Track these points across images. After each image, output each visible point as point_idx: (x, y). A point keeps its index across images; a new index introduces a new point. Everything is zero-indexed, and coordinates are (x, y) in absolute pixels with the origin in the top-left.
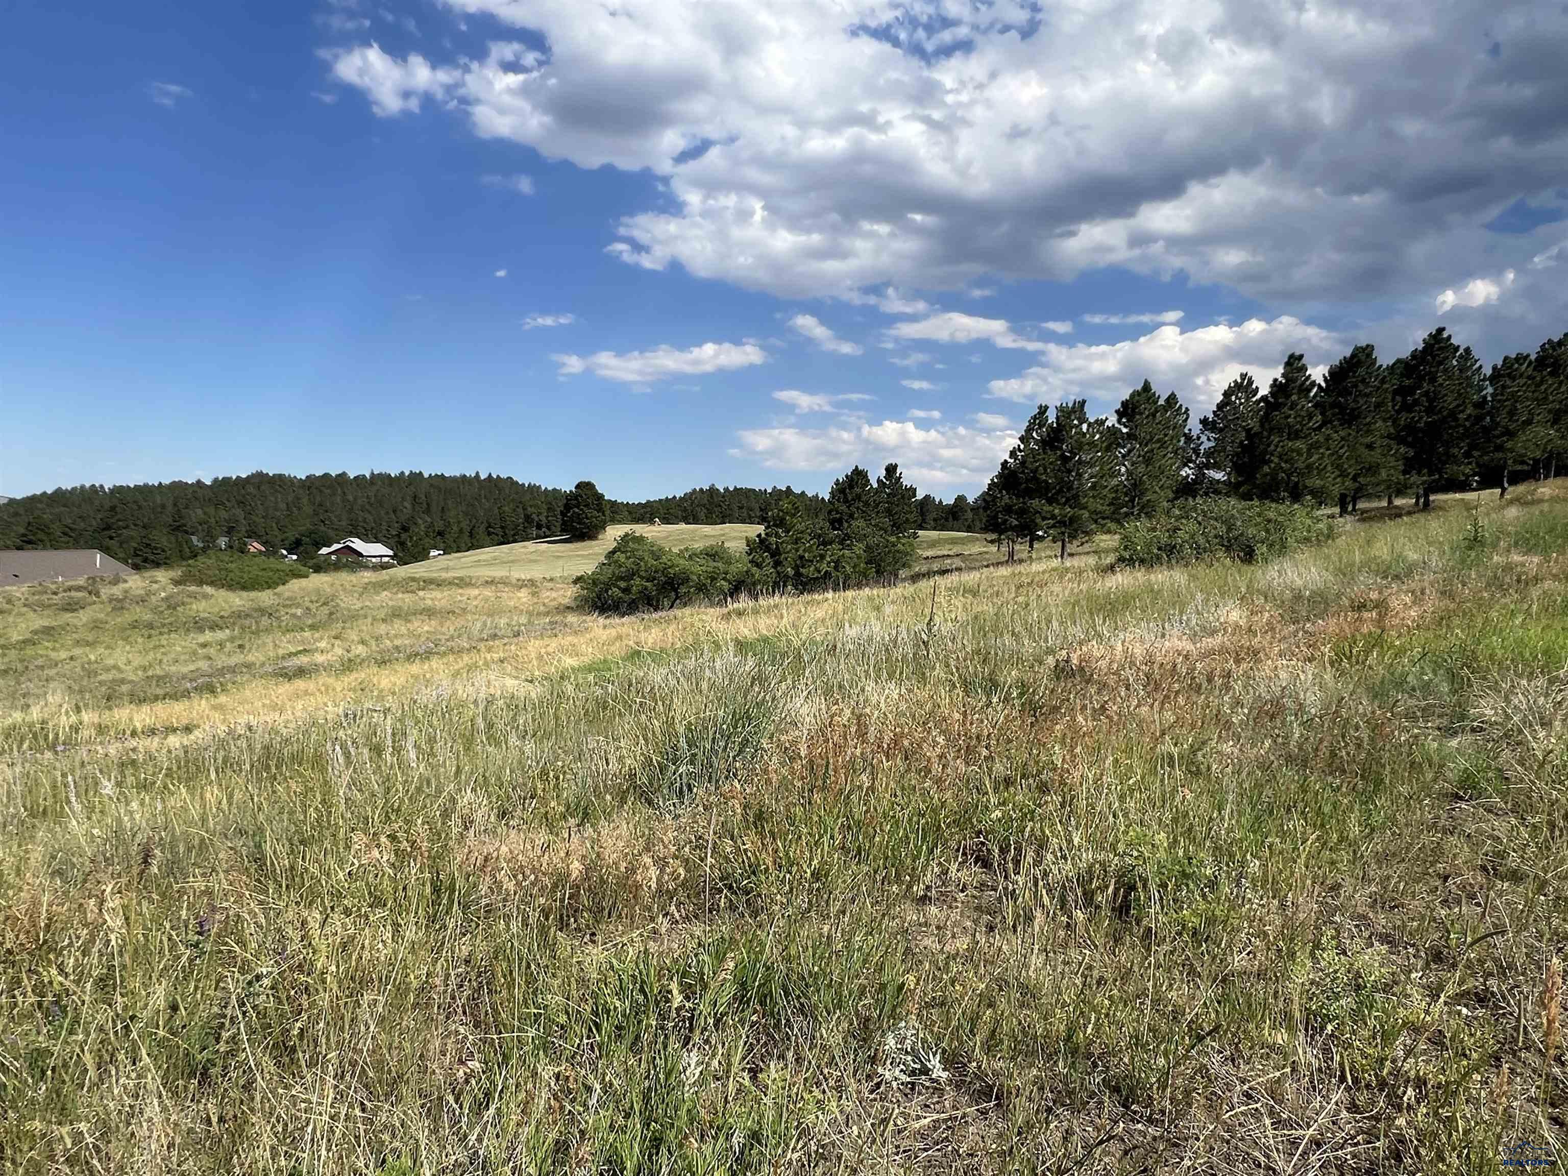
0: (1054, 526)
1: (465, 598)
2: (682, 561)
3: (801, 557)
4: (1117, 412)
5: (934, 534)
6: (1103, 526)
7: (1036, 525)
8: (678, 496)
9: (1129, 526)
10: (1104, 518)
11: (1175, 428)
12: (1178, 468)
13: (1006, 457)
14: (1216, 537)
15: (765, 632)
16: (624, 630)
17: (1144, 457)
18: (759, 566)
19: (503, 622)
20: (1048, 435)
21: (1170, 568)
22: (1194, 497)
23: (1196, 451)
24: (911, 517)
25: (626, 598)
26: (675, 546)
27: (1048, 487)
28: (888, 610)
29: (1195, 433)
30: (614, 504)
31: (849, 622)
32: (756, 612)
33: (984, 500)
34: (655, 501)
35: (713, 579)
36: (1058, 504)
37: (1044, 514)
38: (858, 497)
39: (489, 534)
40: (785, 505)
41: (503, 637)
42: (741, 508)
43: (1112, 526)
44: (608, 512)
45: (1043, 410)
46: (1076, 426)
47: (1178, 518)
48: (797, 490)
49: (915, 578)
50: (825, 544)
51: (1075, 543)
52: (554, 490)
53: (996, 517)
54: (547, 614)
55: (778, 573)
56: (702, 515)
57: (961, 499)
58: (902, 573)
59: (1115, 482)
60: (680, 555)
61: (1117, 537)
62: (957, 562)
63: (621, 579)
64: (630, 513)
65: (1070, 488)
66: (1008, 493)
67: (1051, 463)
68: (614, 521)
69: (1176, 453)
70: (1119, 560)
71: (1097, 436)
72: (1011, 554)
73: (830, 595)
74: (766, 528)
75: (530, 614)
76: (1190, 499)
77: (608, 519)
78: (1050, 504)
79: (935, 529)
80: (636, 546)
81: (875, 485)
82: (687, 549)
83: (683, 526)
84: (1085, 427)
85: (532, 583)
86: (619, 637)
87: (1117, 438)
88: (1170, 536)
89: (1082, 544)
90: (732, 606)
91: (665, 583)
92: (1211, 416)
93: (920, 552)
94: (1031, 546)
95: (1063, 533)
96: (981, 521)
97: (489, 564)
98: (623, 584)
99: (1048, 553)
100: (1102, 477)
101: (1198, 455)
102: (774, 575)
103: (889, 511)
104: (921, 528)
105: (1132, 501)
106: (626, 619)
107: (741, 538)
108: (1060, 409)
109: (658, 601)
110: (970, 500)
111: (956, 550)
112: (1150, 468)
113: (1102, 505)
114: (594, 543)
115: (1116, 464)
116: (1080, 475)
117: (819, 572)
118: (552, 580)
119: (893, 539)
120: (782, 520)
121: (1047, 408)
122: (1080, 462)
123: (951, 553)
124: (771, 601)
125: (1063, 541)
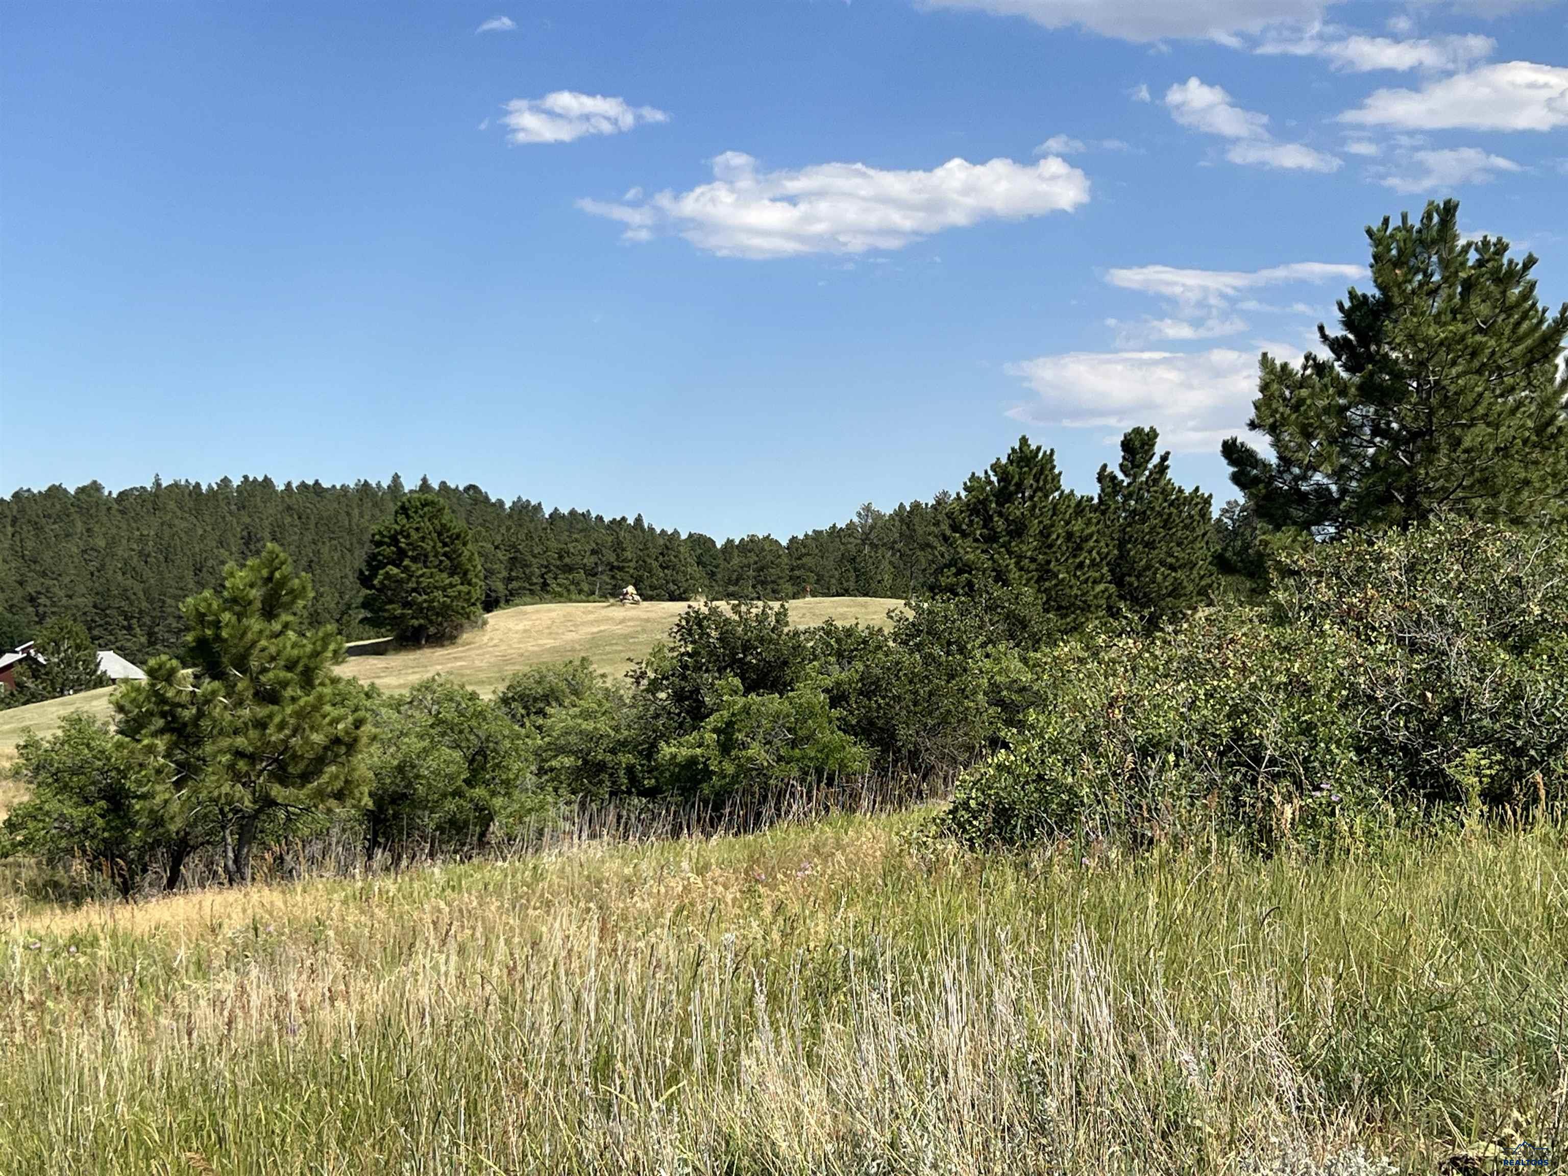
114: (439, 653)
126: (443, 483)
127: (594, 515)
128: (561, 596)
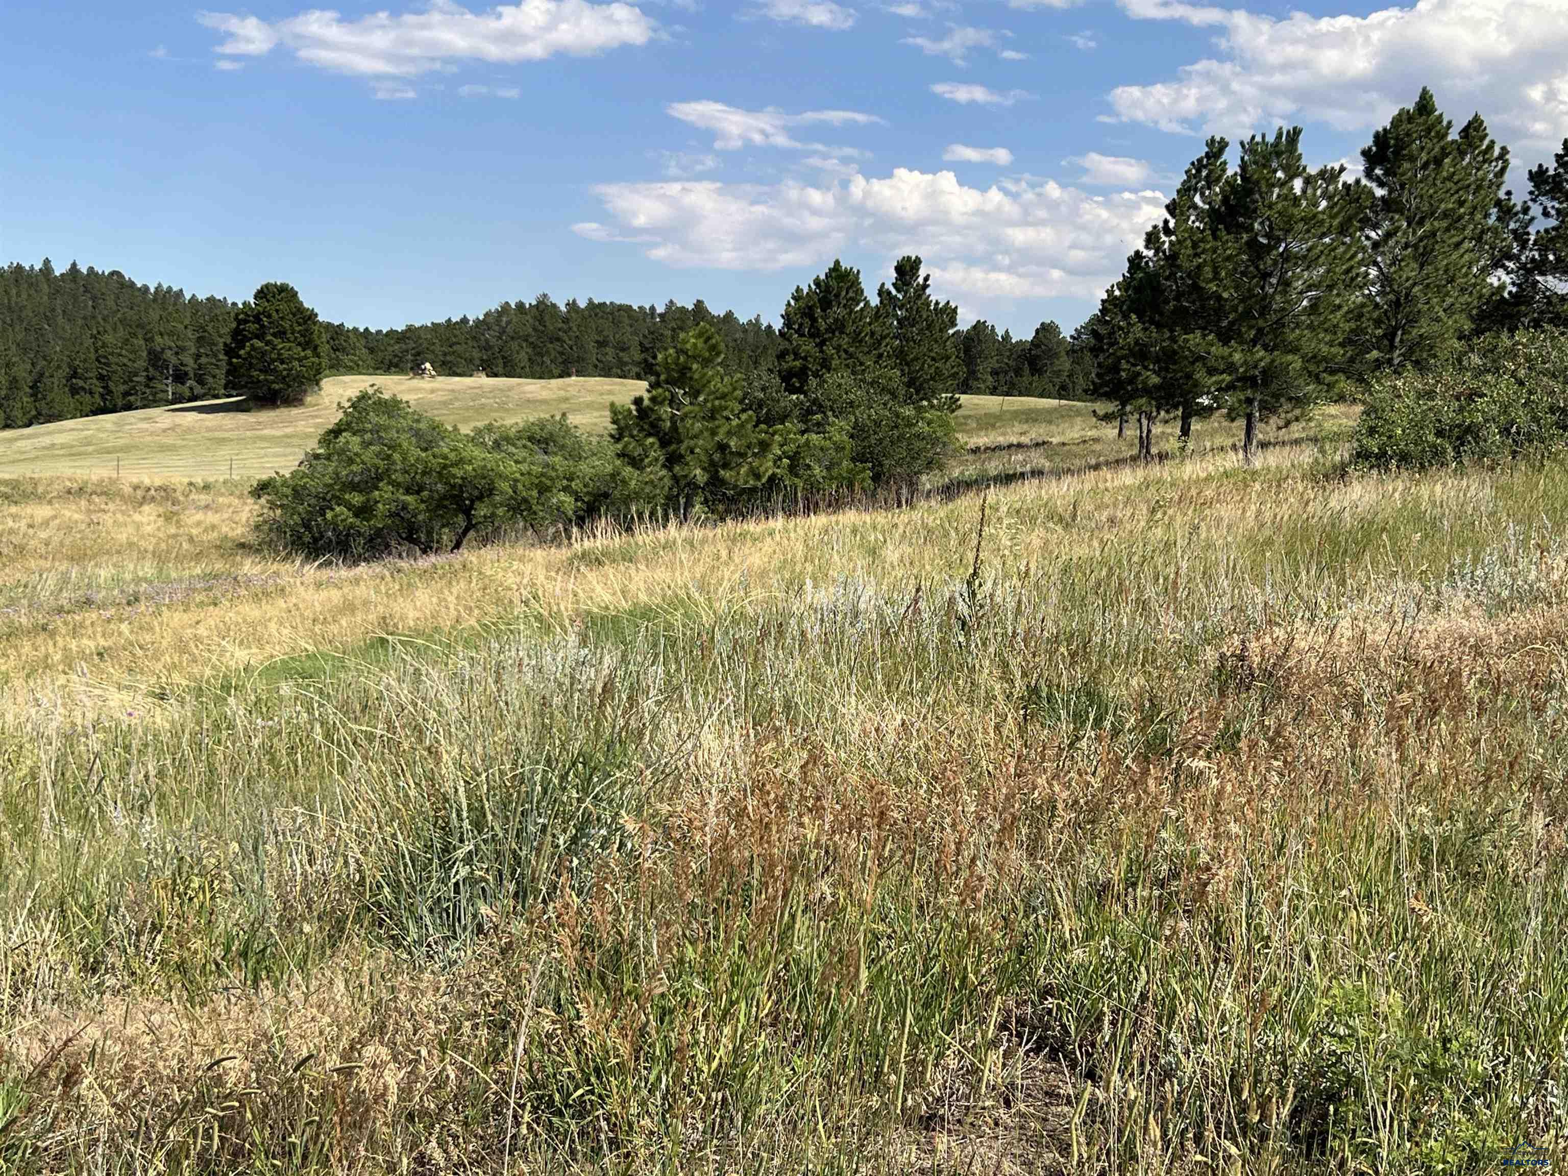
0: (1230, 387)
1: (23, 524)
2: (477, 452)
3: (722, 447)
4: (1365, 153)
5: (990, 403)
6: (1330, 386)
7: (1196, 384)
8: (471, 318)
9: (1381, 388)
10: (1333, 372)
11: (1479, 188)
12: (1483, 270)
13: (1139, 244)
14: (1552, 410)
15: (643, 597)
16: (361, 591)
17: (1416, 247)
18: (636, 463)
19: (104, 573)
20: (1225, 200)
21: (1460, 471)
22: (1512, 331)
23: (1521, 237)
24: (946, 368)
25: (364, 527)
26: (466, 420)
27: (1220, 311)
28: (892, 554)
29: (1518, 200)
30: (336, 332)
31: (814, 579)
32: (628, 557)
33: (1095, 333)
34: (424, 328)
35: (543, 490)
36: (1241, 343)
37: (1212, 363)
38: (839, 327)
39: (74, 391)
40: (691, 339)
41: (102, 606)
42: (601, 344)
43: (1345, 385)
44: (324, 349)
45: (1216, 148)
46: (1282, 184)
47: (1479, 373)
48: (717, 309)
49: (950, 491)
50: (769, 420)
51: (1273, 420)
52: (211, 300)
53: (1115, 369)
54: (198, 557)
55: (675, 478)
56: (522, 357)
57: (1046, 331)
58: (927, 481)
59: (1357, 298)
60: (476, 439)
61: (1359, 408)
62: (1038, 459)
63: (353, 487)
64: (372, 351)
65: (1264, 310)
66: (1140, 318)
67: (1228, 258)
68: (338, 368)
69: (1479, 239)
70: (1359, 455)
71: (1324, 204)
72: (1145, 443)
73: (778, 523)
74: (653, 386)
75: (160, 558)
76: (1504, 336)
77: (325, 362)
78: (1225, 342)
79: (993, 391)
80: (383, 420)
81: (875, 301)
82: (489, 428)
83: (482, 380)
84: (1298, 185)
85: (166, 494)
86: (349, 607)
87: (1361, 209)
88: (1461, 409)
89: (1287, 424)
90: (581, 543)
91: (444, 498)
92: (1551, 166)
93: (962, 437)
94: (1185, 431)
95: (1249, 401)
96: (1087, 374)
97: (73, 453)
98: (357, 499)
99: (1219, 441)
100: (1330, 288)
101: (1523, 245)
102: (667, 482)
103: (901, 356)
104: (966, 388)
105: (1390, 336)
106: (362, 569)
107: (601, 407)
108: (1250, 147)
109: (429, 533)
110: (1067, 332)
111: (1035, 433)
112: (1429, 269)
113: (1331, 344)
114: (295, 411)
115: (1361, 263)
116: (1286, 284)
117: (758, 477)
118: (206, 487)
119: (908, 411)
120: (684, 370)
121: (1223, 145)
122: (1287, 257)
123: (1025, 440)
124: (661, 535)
125: (1249, 417)
126: (91, 269)
127: (230, 302)
128: (352, 368)
